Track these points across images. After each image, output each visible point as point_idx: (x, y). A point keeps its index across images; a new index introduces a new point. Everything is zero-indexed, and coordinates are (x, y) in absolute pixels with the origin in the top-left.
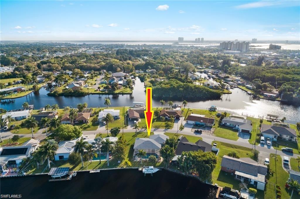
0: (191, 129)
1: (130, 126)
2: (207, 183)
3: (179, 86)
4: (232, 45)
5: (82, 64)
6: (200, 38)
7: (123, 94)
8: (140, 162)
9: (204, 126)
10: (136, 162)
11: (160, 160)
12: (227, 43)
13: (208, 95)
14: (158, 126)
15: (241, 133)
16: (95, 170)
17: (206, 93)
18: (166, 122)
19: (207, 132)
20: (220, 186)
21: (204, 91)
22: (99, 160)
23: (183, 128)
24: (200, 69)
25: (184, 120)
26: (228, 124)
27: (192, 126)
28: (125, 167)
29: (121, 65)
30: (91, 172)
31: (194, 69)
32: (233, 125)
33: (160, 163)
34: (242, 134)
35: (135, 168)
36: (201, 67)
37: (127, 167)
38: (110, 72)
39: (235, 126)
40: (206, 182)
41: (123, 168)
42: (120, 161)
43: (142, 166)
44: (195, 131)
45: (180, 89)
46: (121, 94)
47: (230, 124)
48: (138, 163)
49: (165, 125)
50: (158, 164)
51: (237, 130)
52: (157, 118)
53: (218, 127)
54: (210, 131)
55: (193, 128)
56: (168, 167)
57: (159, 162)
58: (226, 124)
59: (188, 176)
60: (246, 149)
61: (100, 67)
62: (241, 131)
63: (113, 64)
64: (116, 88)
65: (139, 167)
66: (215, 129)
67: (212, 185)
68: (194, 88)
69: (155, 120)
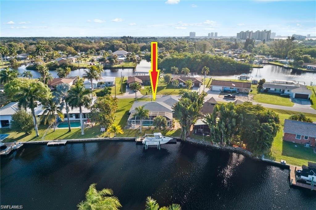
0: (218, 95)
1: (128, 93)
2: (264, 159)
3: (195, 57)
4: (251, 34)
5: (78, 45)
6: (213, 33)
7: (123, 68)
8: (139, 130)
9: (236, 92)
10: (131, 130)
11: (174, 127)
12: (245, 33)
13: (233, 67)
14: (169, 93)
15: (295, 99)
16: (56, 140)
17: (232, 64)
18: (181, 89)
19: (242, 98)
20: (292, 164)
21: (229, 62)
22: (68, 128)
23: (206, 94)
24: (218, 51)
25: (206, 87)
26: (272, 89)
27: (220, 93)
28: (111, 137)
29: (124, 46)
30: (50, 144)
31: (212, 49)
32: (280, 90)
33: (174, 132)
34: (297, 100)
35: (130, 138)
36: (219, 50)
37: (115, 137)
38: (109, 50)
39: (284, 91)
40: (261, 157)
41: (108, 138)
42: (104, 129)
43: (143, 135)
44: (225, 97)
45: (197, 60)
46: (120, 68)
47: (275, 89)
48: (135, 132)
49: (179, 92)
50: (169, 133)
51: (288, 96)
52: (167, 86)
53: (258, 93)
54: (246, 97)
55: (220, 94)
56: (187, 137)
57: (172, 130)
58: (270, 89)
59: (226, 149)
60: (313, 116)
61: (98, 48)
62: (294, 97)
63: (114, 45)
64: (114, 61)
65: (136, 136)
66: (253, 95)
67: (276, 162)
68: (215, 59)
69: (165, 88)
